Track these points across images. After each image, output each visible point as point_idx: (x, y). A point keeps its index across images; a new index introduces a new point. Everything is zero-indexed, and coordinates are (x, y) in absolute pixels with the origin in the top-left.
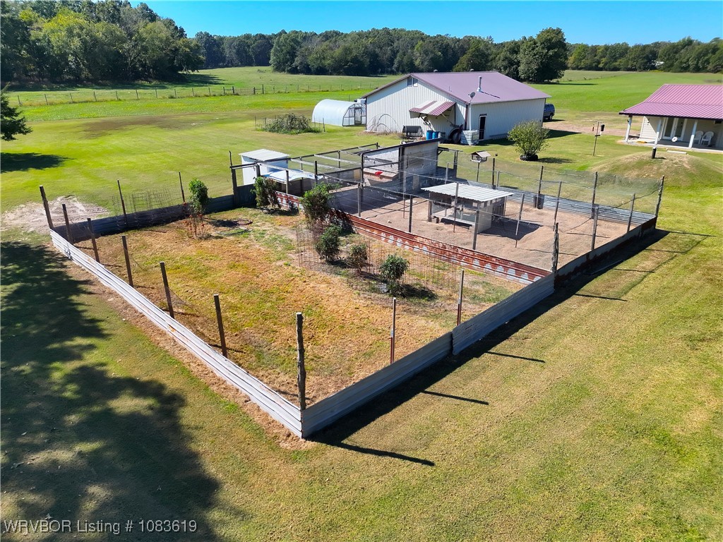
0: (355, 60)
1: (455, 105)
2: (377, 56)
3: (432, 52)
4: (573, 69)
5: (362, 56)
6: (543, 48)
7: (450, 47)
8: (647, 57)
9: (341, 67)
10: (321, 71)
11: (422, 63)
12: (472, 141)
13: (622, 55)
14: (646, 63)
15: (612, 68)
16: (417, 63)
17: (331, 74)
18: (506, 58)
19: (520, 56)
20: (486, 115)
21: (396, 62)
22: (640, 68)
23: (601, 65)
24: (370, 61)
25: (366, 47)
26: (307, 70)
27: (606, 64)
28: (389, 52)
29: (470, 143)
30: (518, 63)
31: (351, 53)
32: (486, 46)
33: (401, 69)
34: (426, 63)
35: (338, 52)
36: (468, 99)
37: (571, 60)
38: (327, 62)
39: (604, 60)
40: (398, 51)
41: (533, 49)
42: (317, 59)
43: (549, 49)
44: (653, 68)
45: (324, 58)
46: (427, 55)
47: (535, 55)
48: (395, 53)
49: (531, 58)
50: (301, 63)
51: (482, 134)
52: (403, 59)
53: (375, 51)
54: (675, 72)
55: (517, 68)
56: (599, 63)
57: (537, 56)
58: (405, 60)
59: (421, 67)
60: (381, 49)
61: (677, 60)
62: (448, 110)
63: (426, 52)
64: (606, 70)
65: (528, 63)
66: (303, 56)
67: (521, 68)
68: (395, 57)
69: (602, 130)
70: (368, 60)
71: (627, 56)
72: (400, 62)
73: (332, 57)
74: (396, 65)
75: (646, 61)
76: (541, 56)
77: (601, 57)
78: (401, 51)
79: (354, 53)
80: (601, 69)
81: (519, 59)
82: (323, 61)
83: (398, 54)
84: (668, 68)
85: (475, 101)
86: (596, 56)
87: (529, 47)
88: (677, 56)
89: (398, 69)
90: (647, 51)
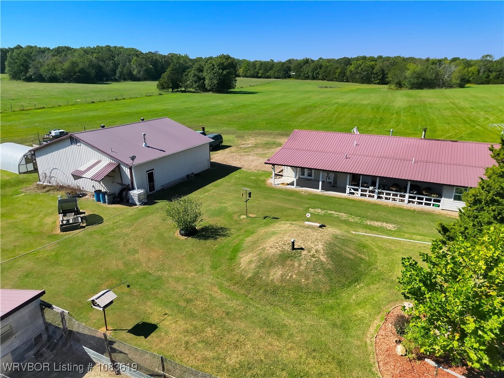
0: (82, 71)
1: (119, 167)
2: (101, 67)
3: (145, 65)
4: (244, 77)
5: (88, 68)
6: (219, 69)
7: (159, 62)
8: (285, 70)
9: (71, 76)
10: (54, 79)
11: (139, 72)
12: (139, 201)
13: (271, 68)
14: (285, 74)
15: (266, 76)
16: (135, 73)
17: (63, 82)
18: (195, 75)
19: (204, 74)
20: (153, 169)
21: (118, 72)
22: (282, 77)
23: (260, 75)
24: (96, 72)
25: (91, 61)
26: (41, 79)
27: (262, 74)
28: (112, 65)
29: (137, 203)
30: (204, 79)
31: (77, 66)
32: (184, 61)
33: (122, 77)
34: (142, 73)
35: (66, 65)
36: (130, 162)
37: (241, 71)
38: (58, 73)
39: (261, 71)
40: (119, 64)
41: (213, 69)
42: (49, 70)
43: (223, 70)
44: (290, 77)
45: (55, 70)
46: (141, 67)
47: (214, 74)
48: (116, 65)
49: (212, 76)
50: (34, 74)
51: (152, 187)
52: (123, 69)
53: (99, 64)
54: (302, 80)
55: (204, 82)
56: (258, 73)
57: (216, 74)
58: (125, 71)
59: (138, 76)
60: (105, 62)
61: (302, 72)
62: (112, 171)
63: (141, 65)
64: (263, 78)
65: (211, 79)
66: (35, 68)
67: (207, 82)
68: (117, 68)
69: (250, 197)
70: (94, 71)
71: (274, 69)
72: (121, 73)
73: (62, 69)
74: (118, 75)
75: (285, 72)
76: (219, 74)
77: (259, 70)
78: (121, 64)
79: (81, 66)
80: (260, 77)
81: (204, 76)
82: (54, 72)
83: (119, 66)
84: (298, 77)
85: (137, 162)
86: (255, 69)
87: (210, 68)
88: (302, 69)
89: (120, 78)
90: (285, 66)
